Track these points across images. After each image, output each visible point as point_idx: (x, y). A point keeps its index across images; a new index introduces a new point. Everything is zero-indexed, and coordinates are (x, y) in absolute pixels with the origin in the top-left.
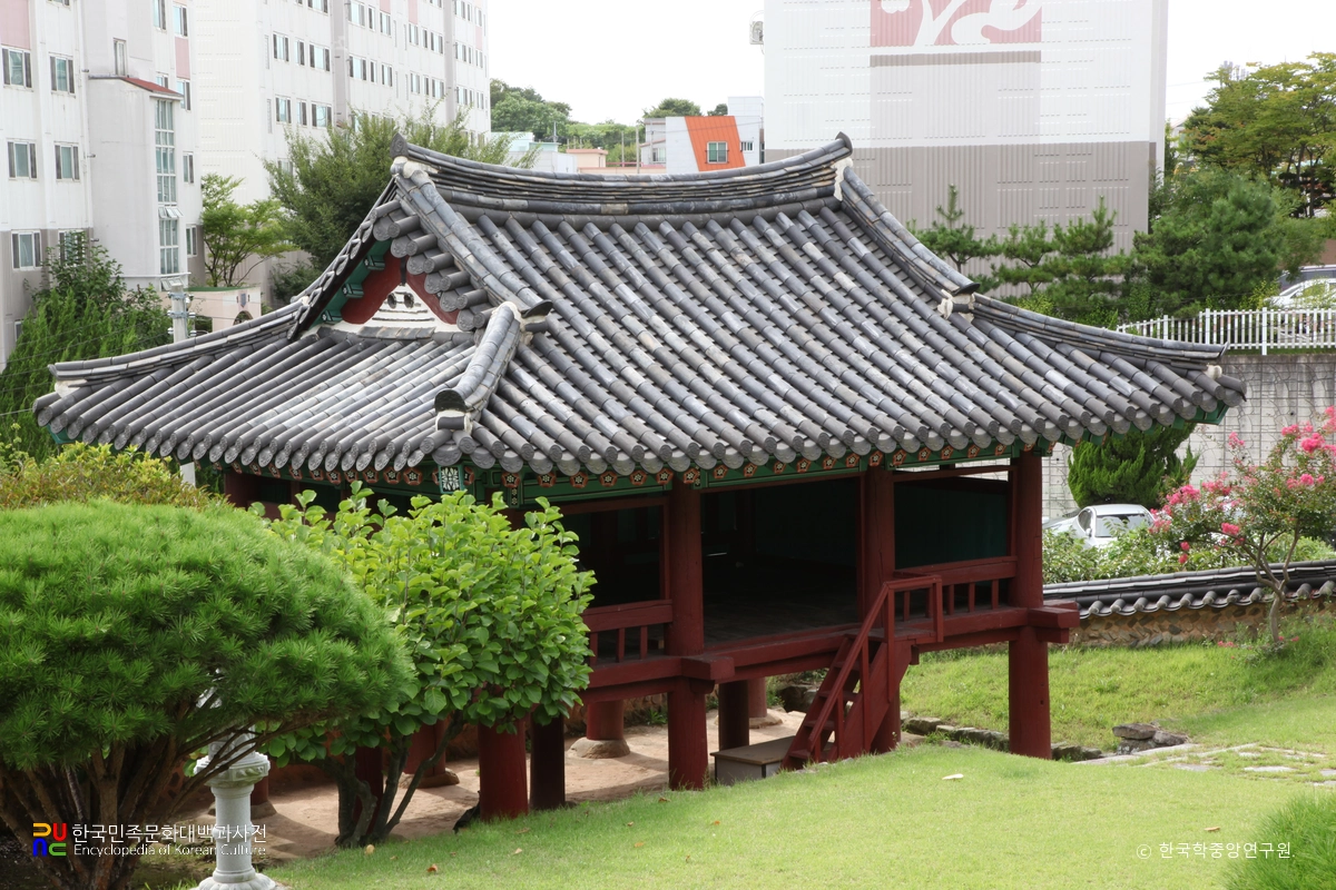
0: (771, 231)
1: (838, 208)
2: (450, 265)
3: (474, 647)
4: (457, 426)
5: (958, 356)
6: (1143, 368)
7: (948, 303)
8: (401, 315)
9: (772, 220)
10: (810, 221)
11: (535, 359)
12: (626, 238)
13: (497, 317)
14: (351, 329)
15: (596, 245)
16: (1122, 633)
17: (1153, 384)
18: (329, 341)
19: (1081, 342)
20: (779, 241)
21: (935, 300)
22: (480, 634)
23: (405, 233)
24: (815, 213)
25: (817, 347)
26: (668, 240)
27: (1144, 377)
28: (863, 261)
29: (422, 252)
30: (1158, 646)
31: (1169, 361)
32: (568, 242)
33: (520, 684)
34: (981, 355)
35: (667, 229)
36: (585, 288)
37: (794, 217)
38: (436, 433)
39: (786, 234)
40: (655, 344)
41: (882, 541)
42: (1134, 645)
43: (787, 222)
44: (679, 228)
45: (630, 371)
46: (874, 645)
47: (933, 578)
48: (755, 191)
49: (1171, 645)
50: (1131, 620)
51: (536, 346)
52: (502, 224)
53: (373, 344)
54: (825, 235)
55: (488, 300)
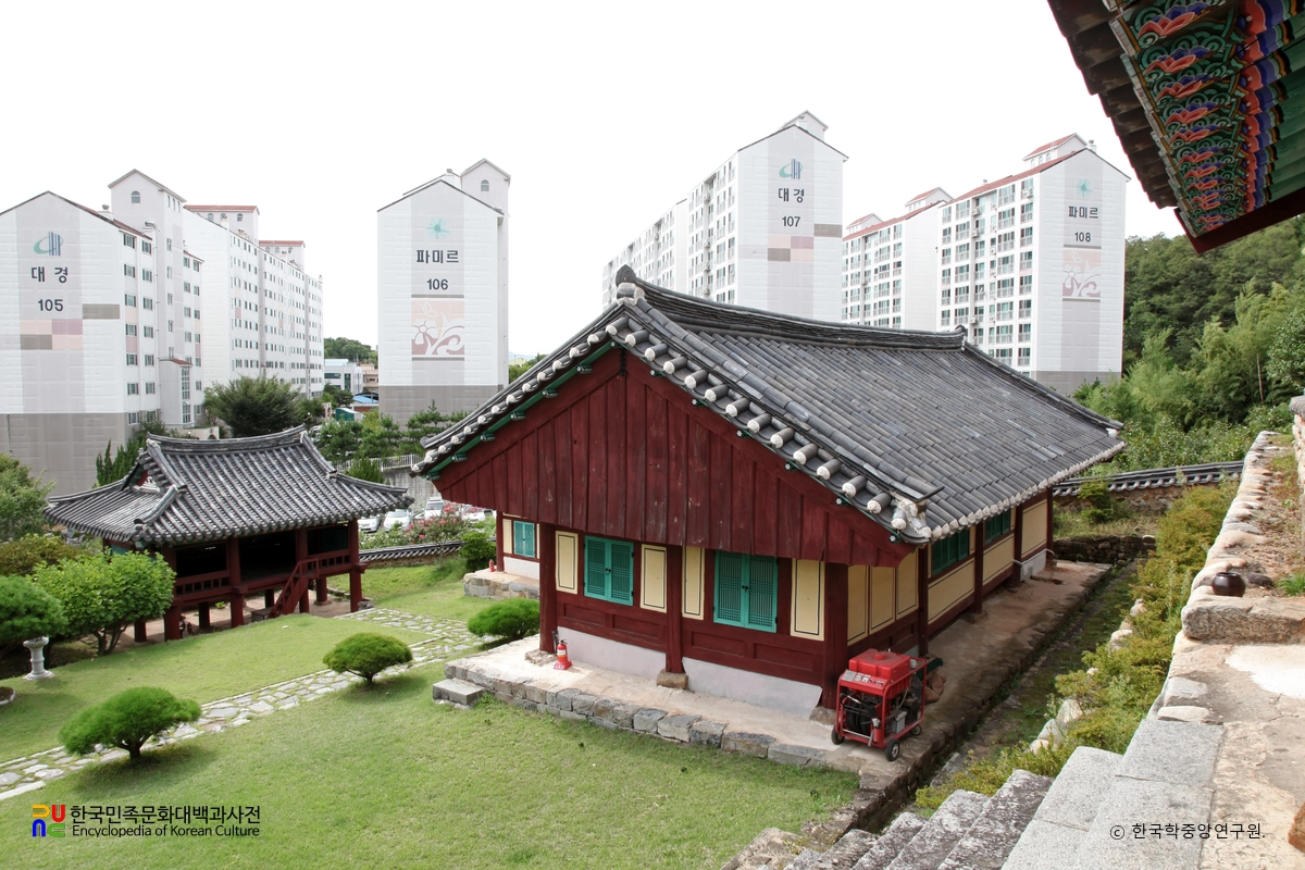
0: (277, 454)
1: (301, 446)
2: (160, 472)
3: (126, 600)
4: (141, 529)
5: (326, 493)
6: (384, 494)
7: (328, 476)
8: (150, 485)
9: (278, 450)
10: (291, 450)
11: (180, 503)
12: (226, 459)
13: (171, 488)
14: (137, 488)
15: (215, 462)
16: (406, 562)
17: (385, 500)
18: (132, 492)
19: (367, 487)
20: (279, 457)
21: (325, 474)
22: (128, 596)
23: (148, 462)
24: (293, 448)
25: (280, 493)
26: (241, 458)
27: (383, 497)
28: (306, 463)
29: (152, 468)
30: (414, 566)
31: (392, 492)
32: (206, 461)
33: (142, 609)
34: (334, 492)
35: (241, 455)
36: (206, 476)
37: (286, 449)
38: (134, 531)
39: (282, 455)
40: (224, 494)
41: (303, 547)
42: (409, 566)
43: (283, 451)
44: (245, 454)
45: (212, 505)
46: (296, 580)
47: (316, 559)
48: (273, 442)
49: (420, 565)
50: (409, 558)
51: (183, 499)
52: (182, 457)
53: (142, 494)
54: (295, 455)
55: (169, 484)
